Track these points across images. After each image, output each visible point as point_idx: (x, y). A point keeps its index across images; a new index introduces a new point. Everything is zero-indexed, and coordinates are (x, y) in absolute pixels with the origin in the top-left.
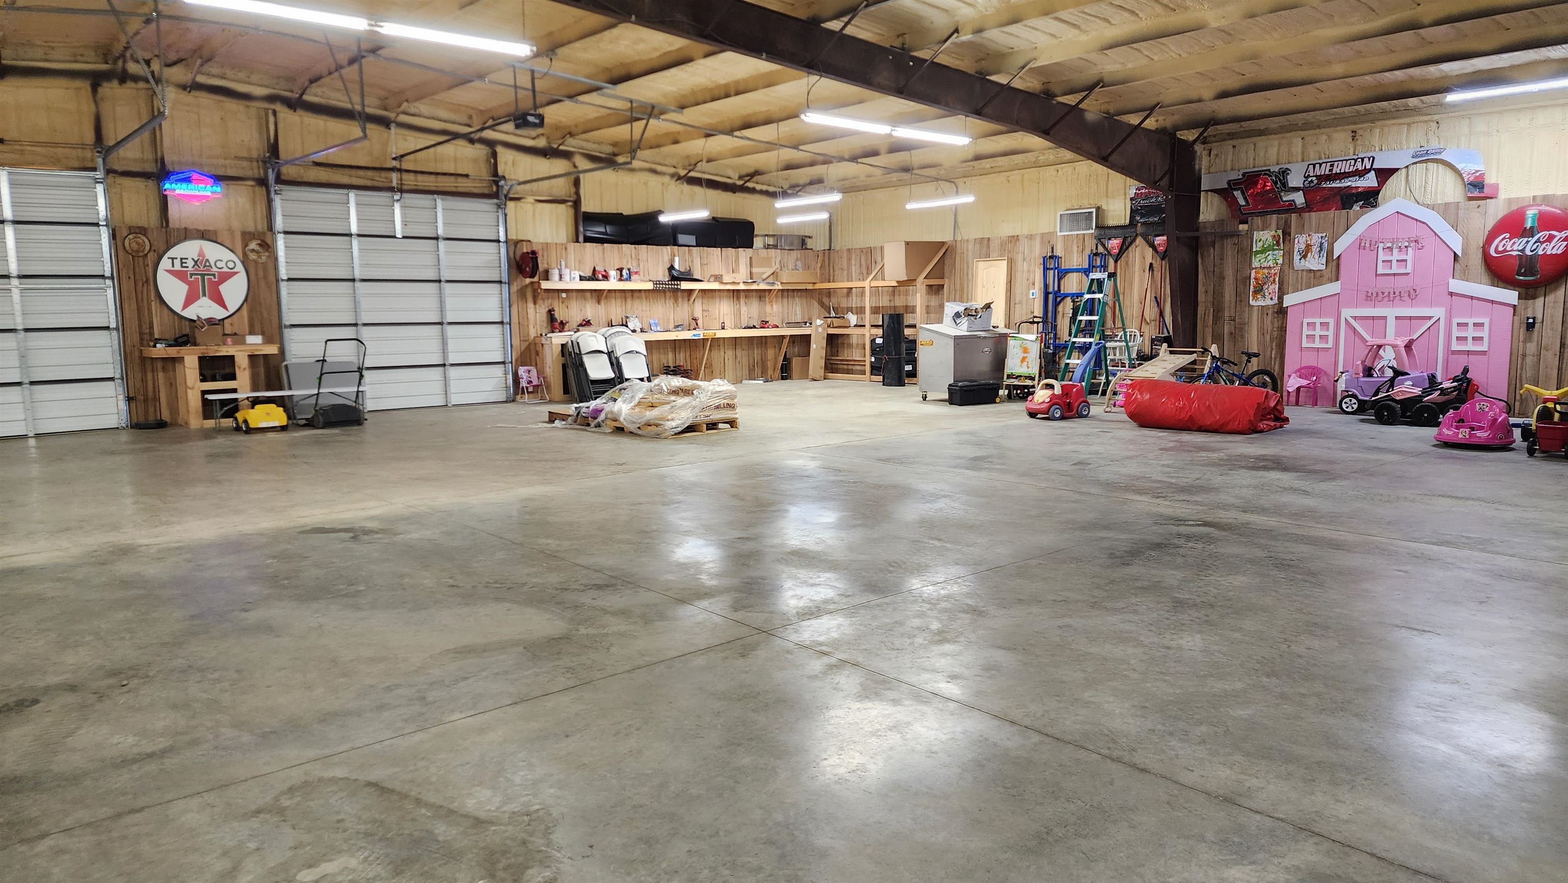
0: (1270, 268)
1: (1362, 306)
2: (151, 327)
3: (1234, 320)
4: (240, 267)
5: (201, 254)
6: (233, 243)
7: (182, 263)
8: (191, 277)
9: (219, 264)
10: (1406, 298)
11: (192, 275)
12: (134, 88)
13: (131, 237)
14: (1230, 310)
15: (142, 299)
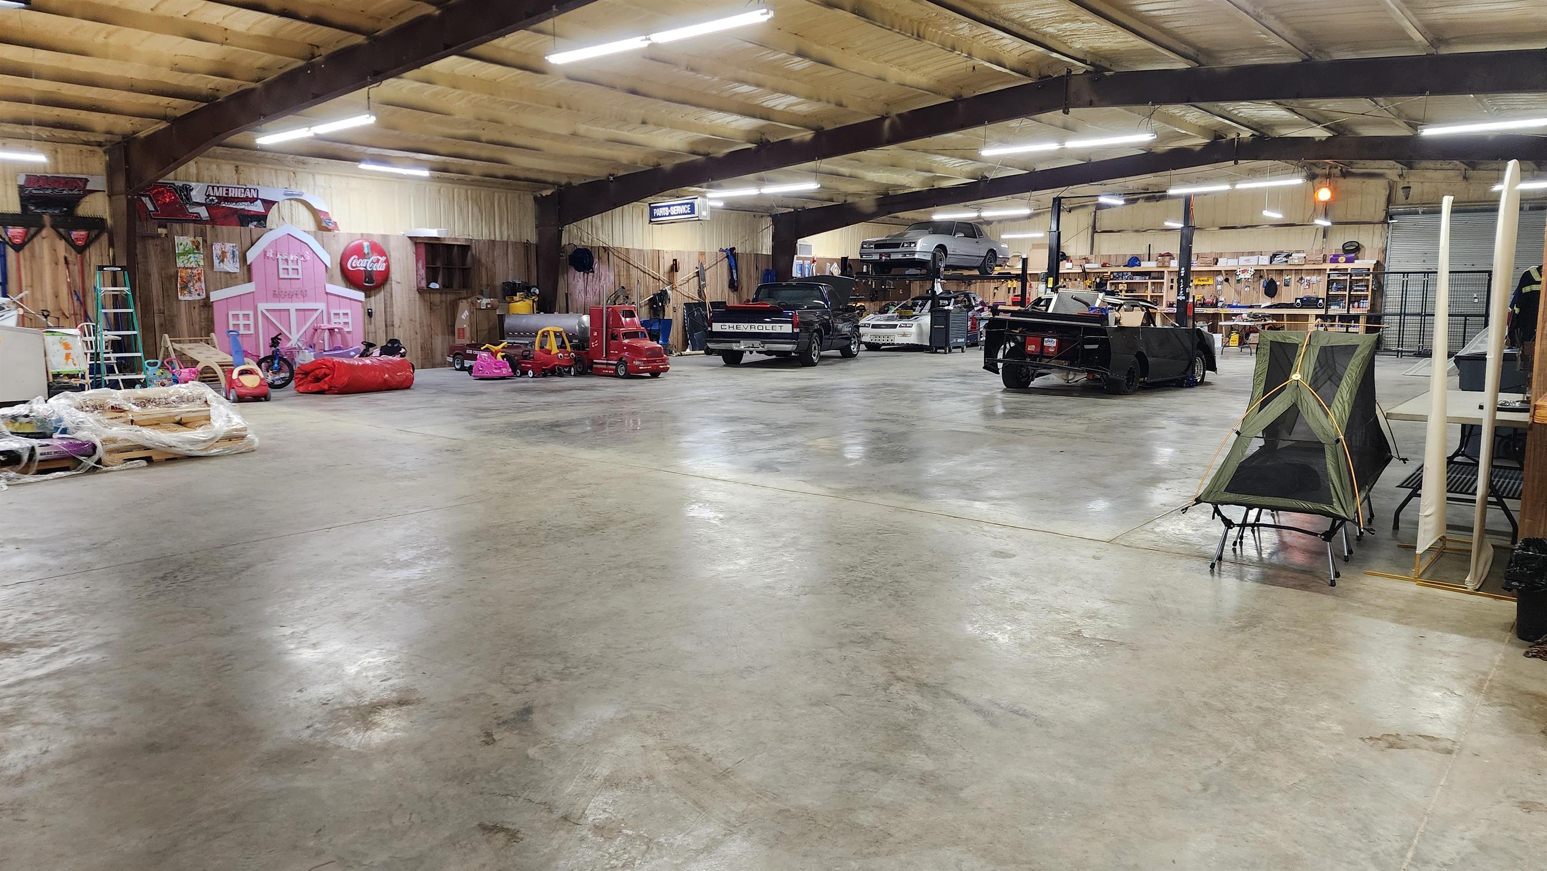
0: (192, 268)
1: (271, 302)
3: (164, 313)
10: (300, 296)
14: (158, 304)
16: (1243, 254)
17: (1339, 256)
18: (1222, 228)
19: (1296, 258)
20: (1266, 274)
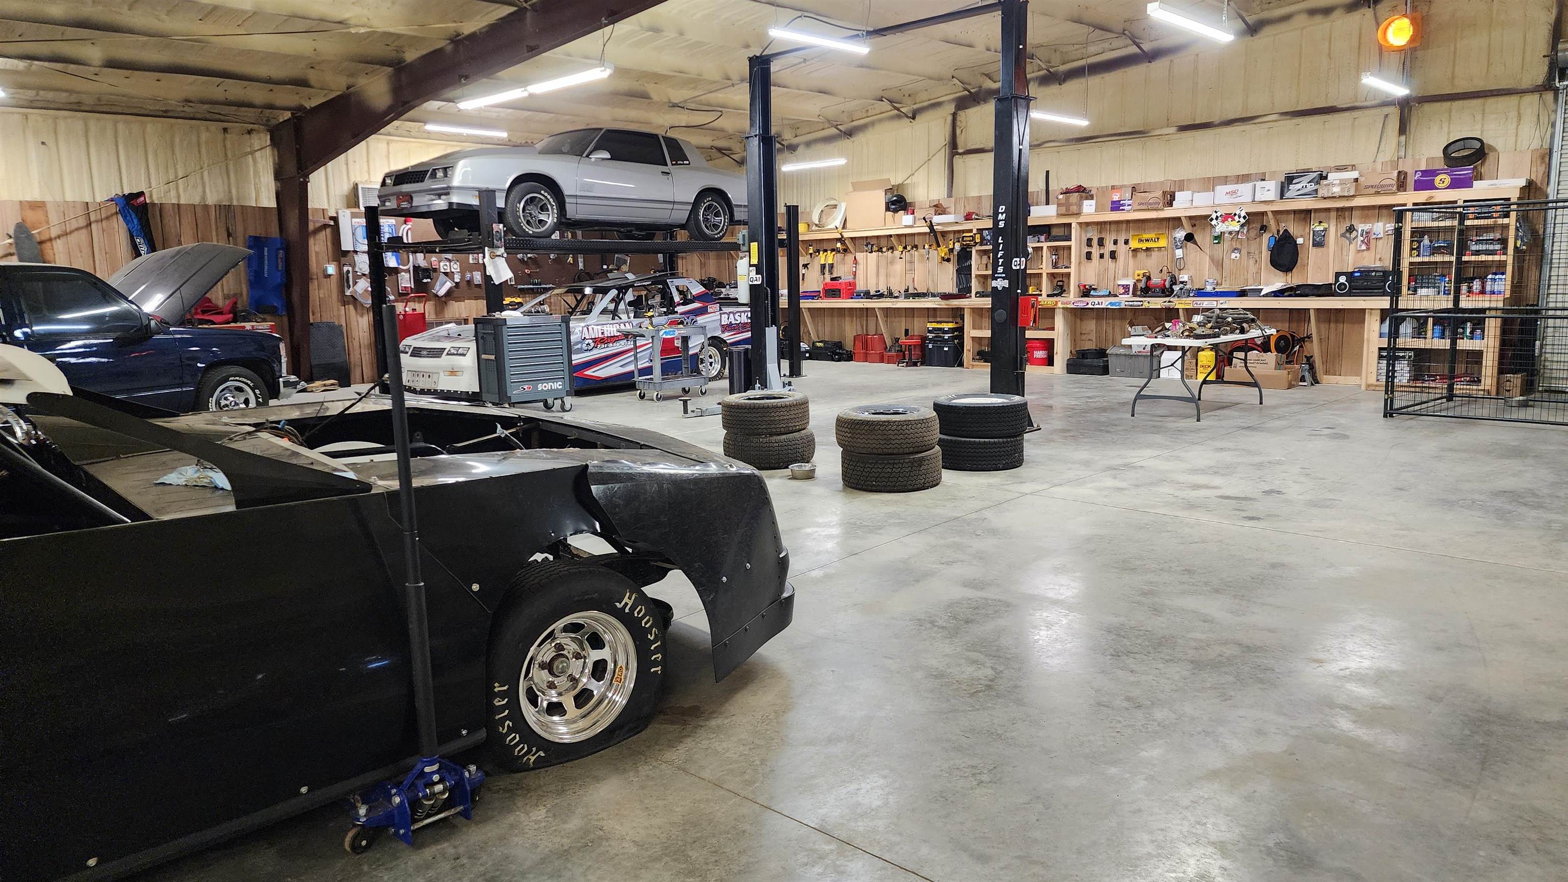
16: (1225, 180)
17: (1433, 173)
18: (1184, 128)
19: (1336, 183)
20: (1272, 222)
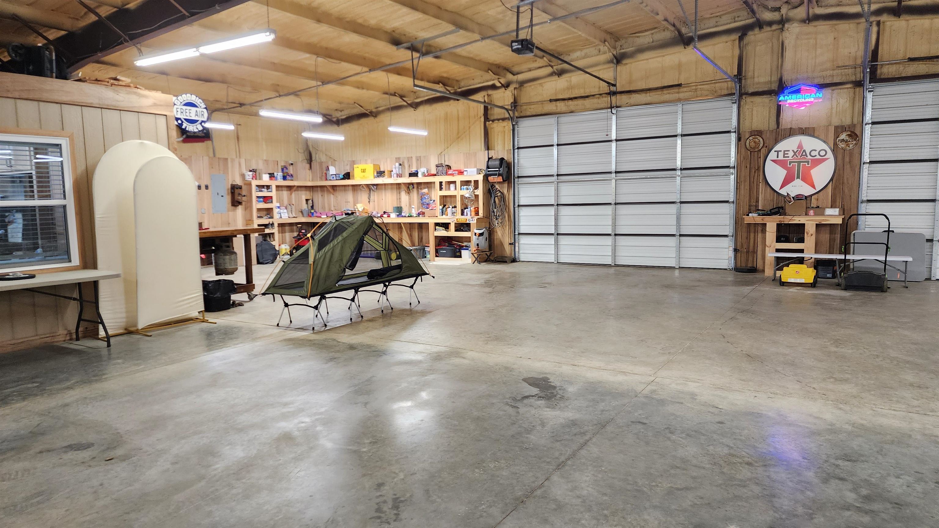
2: (757, 201)
4: (830, 155)
5: (800, 146)
6: (827, 135)
7: (784, 154)
8: (790, 165)
9: (813, 153)
11: (790, 163)
12: (769, 31)
13: (751, 138)
15: (753, 182)
